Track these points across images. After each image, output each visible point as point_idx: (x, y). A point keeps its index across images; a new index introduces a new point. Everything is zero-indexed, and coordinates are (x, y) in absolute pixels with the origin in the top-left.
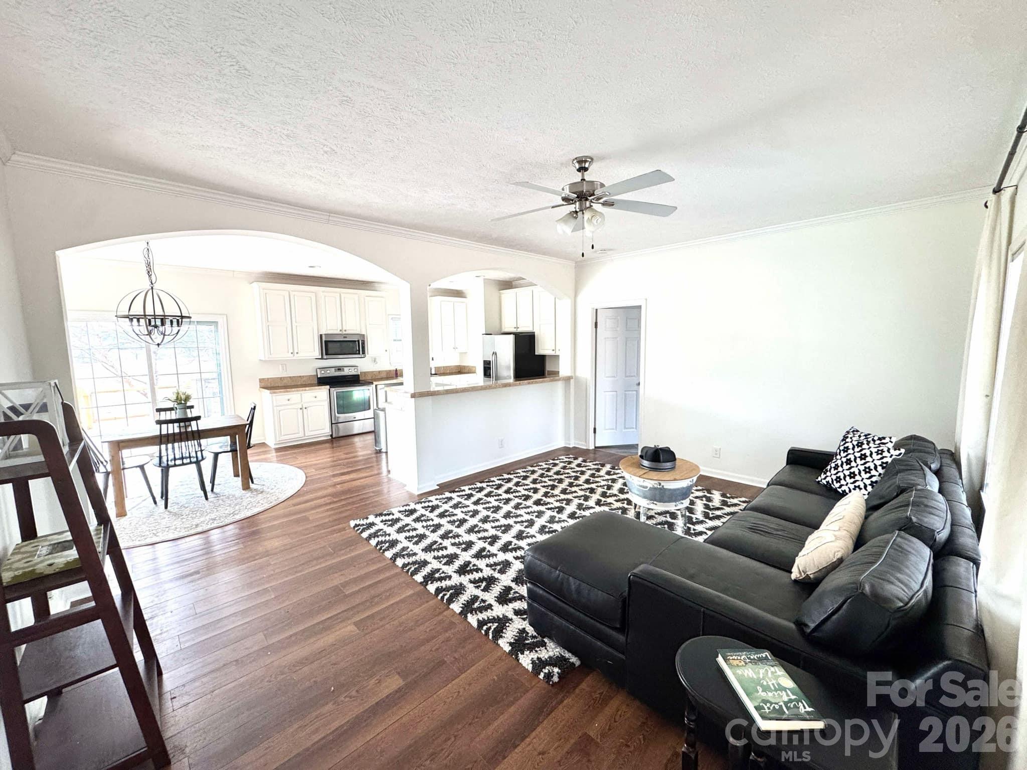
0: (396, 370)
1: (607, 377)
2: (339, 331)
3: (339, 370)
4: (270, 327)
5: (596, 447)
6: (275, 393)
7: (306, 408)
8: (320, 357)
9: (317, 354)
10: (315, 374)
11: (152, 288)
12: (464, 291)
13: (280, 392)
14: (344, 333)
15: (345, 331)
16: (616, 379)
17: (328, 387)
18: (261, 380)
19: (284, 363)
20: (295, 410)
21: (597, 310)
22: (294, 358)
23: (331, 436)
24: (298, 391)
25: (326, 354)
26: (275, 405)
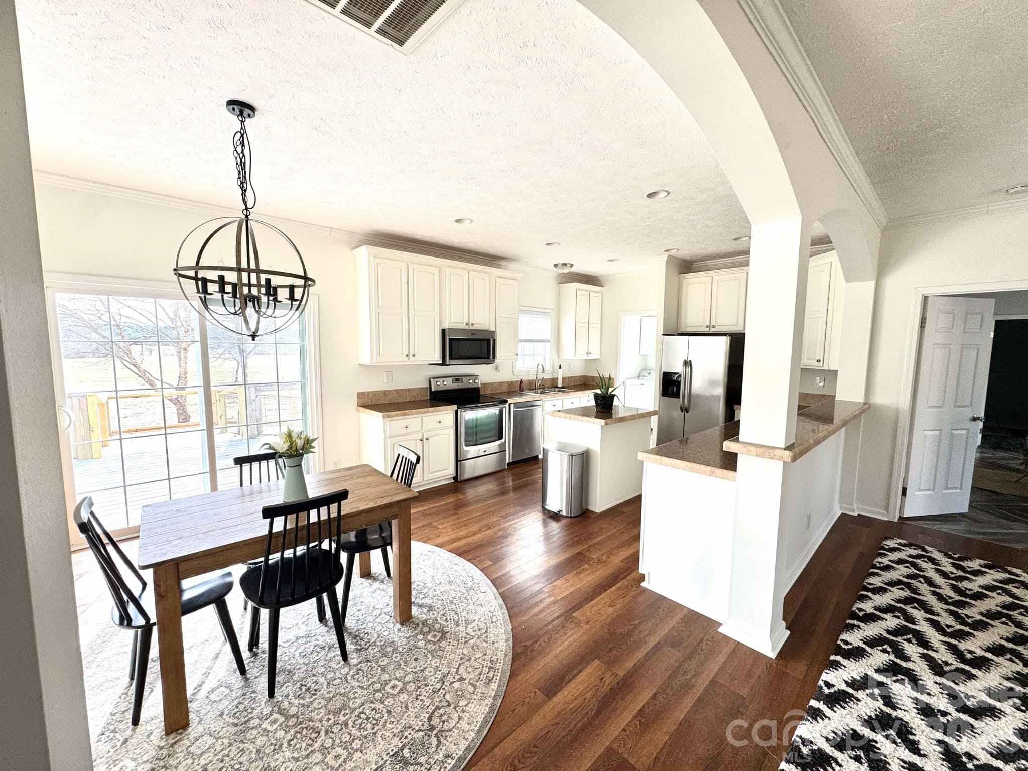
0: (521, 382)
1: (930, 407)
2: (465, 325)
3: (457, 380)
4: (381, 316)
5: (901, 518)
6: (388, 416)
7: (427, 439)
8: (441, 362)
9: (438, 358)
10: (427, 385)
11: (247, 216)
12: (601, 279)
13: (397, 415)
14: (471, 328)
15: (473, 325)
16: (941, 410)
17: (455, 407)
18: (360, 395)
19: (390, 370)
20: (414, 442)
21: (925, 298)
22: (409, 363)
23: (455, 478)
24: (418, 413)
25: (451, 358)
26: (388, 435)
